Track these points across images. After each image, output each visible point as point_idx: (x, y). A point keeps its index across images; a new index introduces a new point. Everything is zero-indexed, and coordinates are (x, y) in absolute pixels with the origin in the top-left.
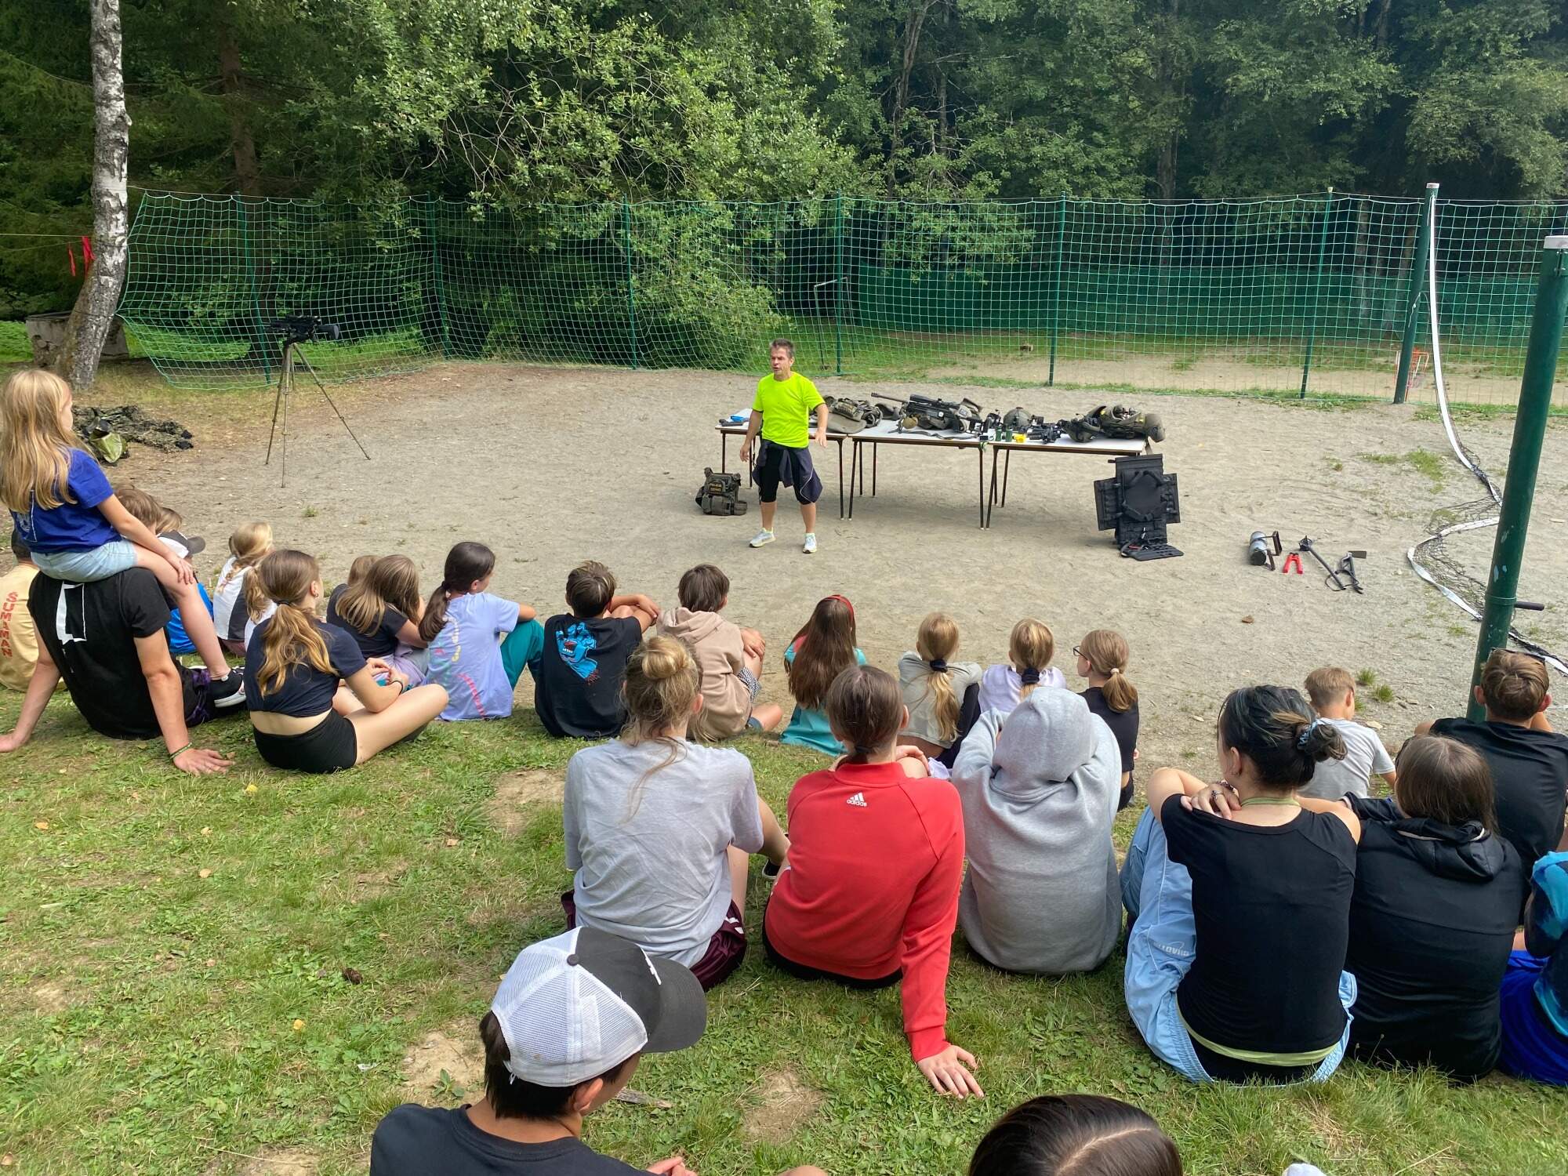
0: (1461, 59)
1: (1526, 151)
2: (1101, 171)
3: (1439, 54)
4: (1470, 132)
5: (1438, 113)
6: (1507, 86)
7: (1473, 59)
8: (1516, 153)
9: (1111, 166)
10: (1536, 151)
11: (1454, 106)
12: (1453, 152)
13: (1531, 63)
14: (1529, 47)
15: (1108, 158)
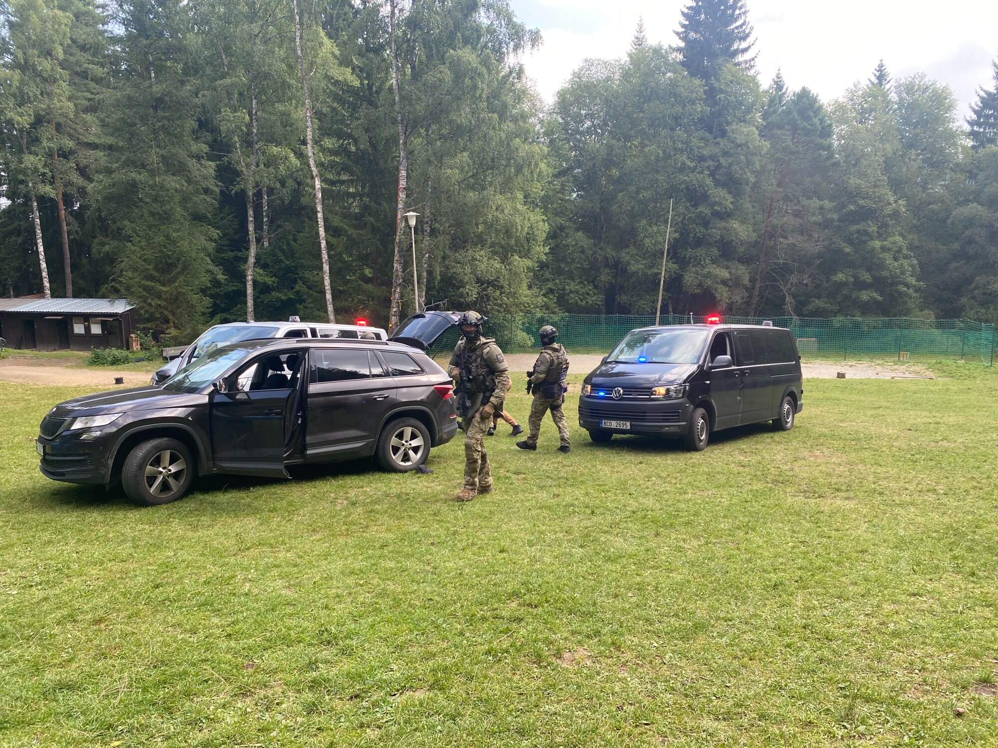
0: (695, 263)
1: (716, 290)
2: (588, 294)
3: (689, 262)
4: (700, 285)
5: (690, 279)
6: (709, 272)
7: (699, 263)
8: (713, 291)
9: (591, 292)
10: (719, 291)
11: (695, 278)
12: (696, 291)
13: (715, 266)
14: (713, 261)
15: (590, 290)
